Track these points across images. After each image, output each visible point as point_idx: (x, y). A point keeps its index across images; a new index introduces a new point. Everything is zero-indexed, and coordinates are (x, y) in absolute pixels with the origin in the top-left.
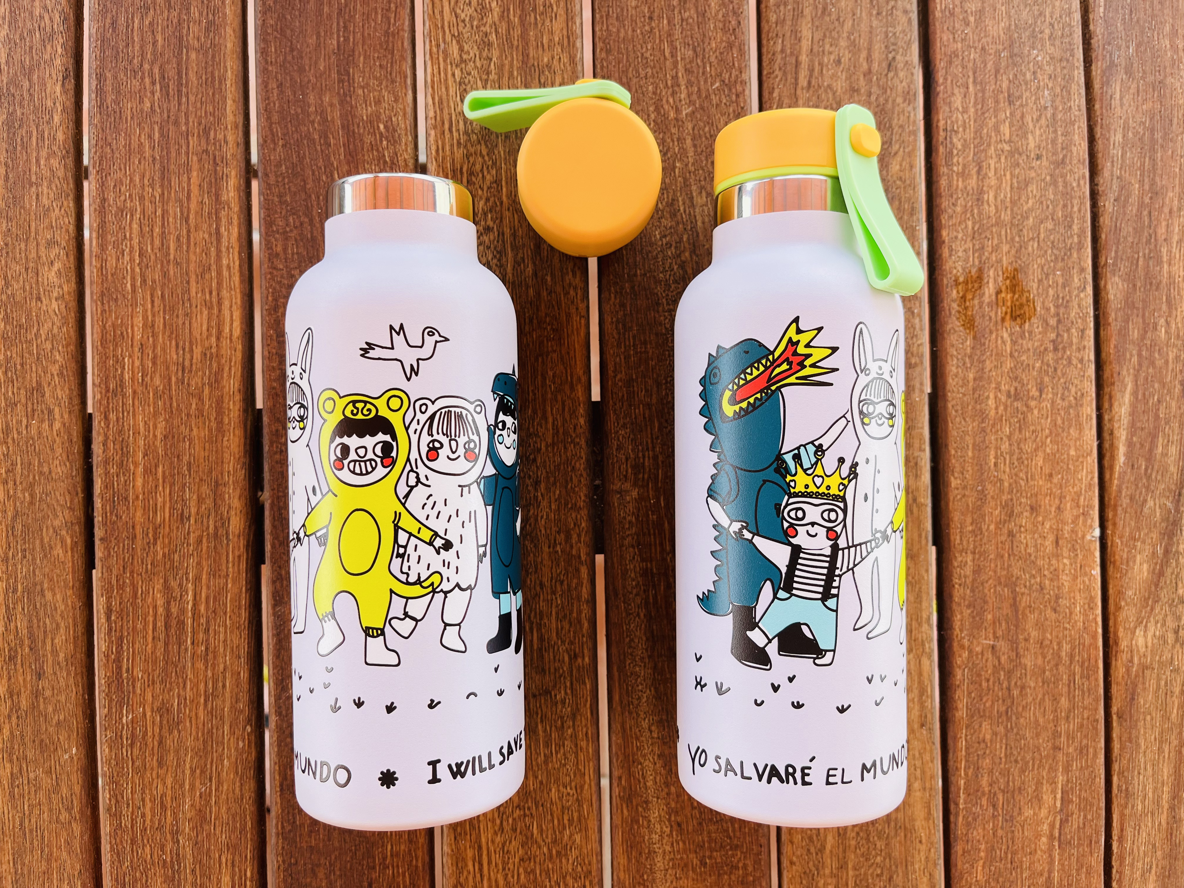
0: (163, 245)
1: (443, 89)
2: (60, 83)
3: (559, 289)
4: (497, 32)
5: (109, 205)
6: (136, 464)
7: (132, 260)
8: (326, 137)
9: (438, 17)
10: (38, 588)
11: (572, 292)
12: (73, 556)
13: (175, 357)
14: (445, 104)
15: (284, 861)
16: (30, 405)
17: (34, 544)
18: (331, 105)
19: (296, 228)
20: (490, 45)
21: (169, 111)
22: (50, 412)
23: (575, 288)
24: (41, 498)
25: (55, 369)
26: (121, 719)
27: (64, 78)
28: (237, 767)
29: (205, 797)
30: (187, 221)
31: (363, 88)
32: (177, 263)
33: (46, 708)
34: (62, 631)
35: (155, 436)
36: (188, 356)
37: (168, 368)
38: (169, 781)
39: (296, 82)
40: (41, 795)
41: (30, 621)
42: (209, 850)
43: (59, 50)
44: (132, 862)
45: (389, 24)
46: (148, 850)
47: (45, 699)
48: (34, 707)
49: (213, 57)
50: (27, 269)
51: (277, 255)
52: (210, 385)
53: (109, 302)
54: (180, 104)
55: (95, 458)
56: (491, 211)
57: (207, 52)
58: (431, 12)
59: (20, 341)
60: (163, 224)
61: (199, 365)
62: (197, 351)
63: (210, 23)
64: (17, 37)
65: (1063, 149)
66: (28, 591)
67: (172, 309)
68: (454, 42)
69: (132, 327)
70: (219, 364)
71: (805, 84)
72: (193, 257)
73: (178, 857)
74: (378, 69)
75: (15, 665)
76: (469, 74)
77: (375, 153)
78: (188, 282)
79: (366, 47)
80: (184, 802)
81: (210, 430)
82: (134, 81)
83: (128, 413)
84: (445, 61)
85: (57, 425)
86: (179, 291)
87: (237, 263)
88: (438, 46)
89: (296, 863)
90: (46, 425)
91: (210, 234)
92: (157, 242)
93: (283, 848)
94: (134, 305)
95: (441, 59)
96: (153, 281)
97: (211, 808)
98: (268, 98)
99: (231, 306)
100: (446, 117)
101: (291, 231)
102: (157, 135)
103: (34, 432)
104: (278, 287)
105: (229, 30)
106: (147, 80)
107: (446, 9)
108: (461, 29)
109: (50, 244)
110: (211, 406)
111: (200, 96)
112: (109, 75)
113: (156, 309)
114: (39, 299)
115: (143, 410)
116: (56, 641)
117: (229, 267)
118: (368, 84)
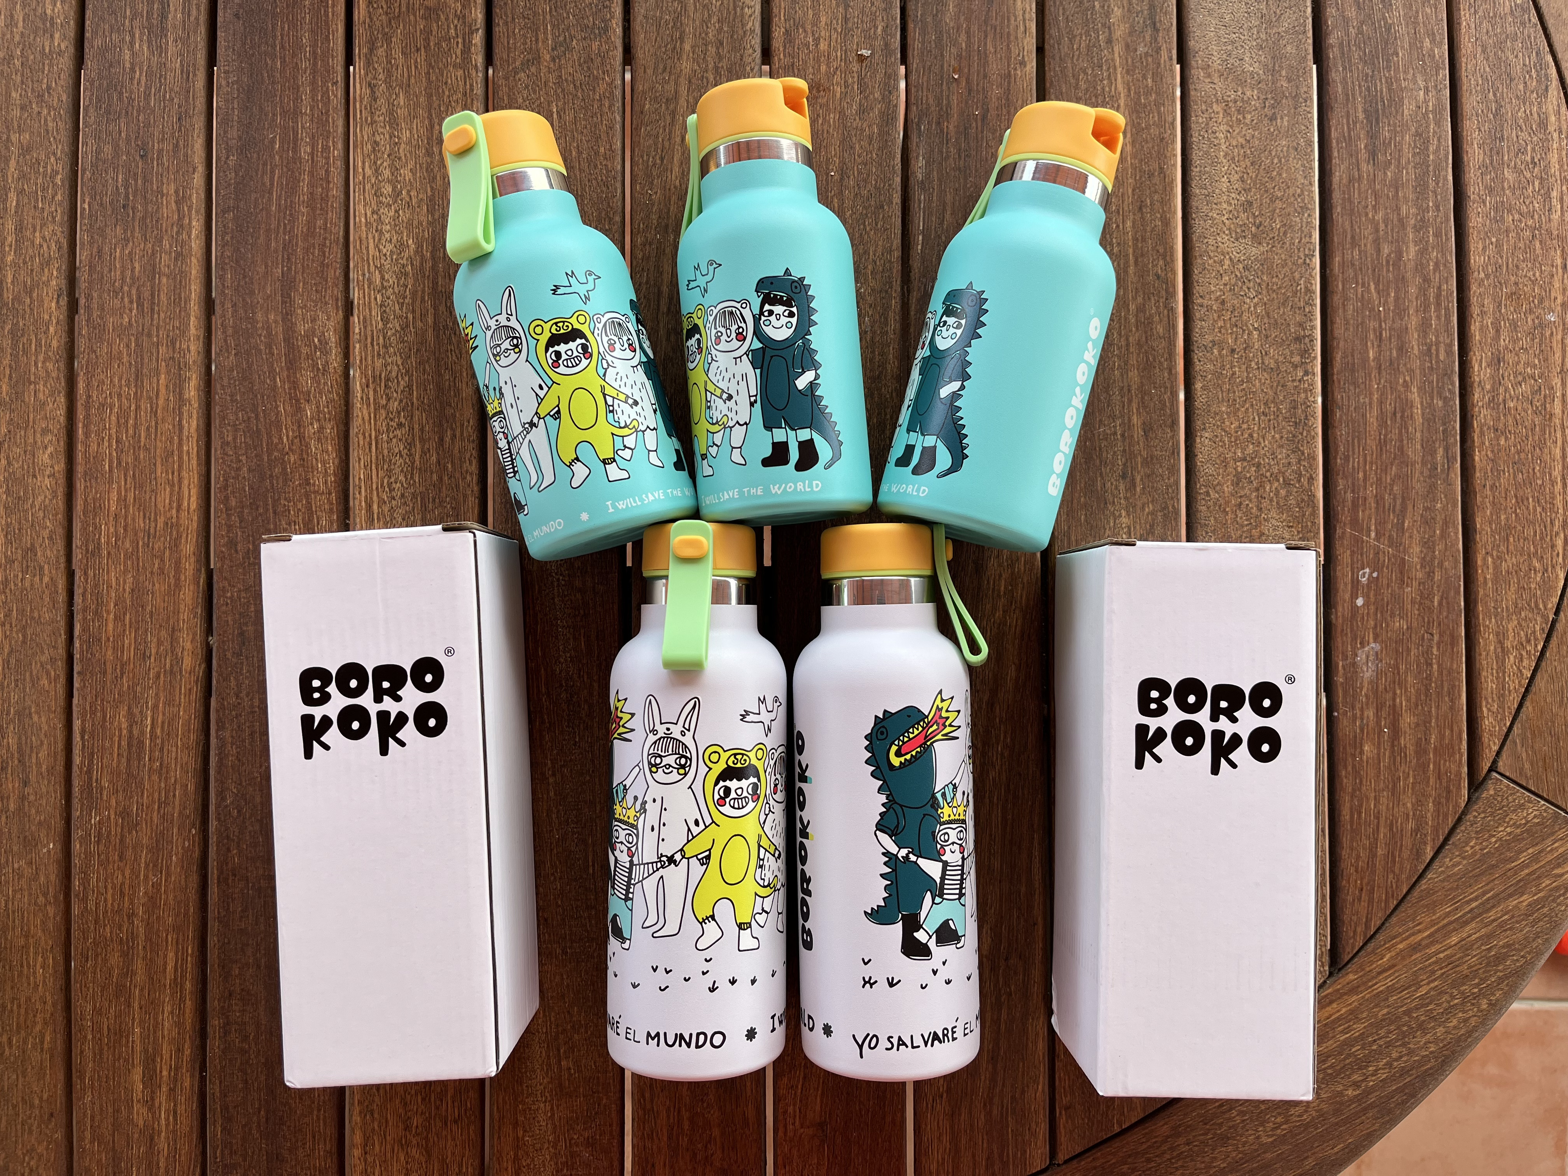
0: (135, 434)
1: (367, 310)
2: (55, 300)
3: (457, 475)
4: (412, 264)
5: (93, 401)
6: (108, 612)
7: (110, 446)
8: (271, 348)
9: (365, 251)
10: (27, 711)
11: (469, 478)
12: (55, 686)
13: (142, 525)
14: (368, 322)
15: (219, 941)
16: (25, 562)
17: (24, 675)
18: (276, 322)
19: (244, 421)
20: (406, 274)
21: (143, 325)
22: (41, 568)
23: (471, 474)
24: (31, 638)
25: (46, 533)
26: (90, 820)
27: (59, 296)
28: (183, 862)
29: (156, 886)
30: (155, 416)
31: (302, 308)
32: (147, 449)
33: (30, 810)
34: (45, 747)
35: (124, 590)
36: (153, 525)
37: (136, 535)
38: (127, 873)
39: (247, 303)
40: (23, 882)
41: (20, 738)
42: (158, 929)
43: (55, 273)
44: (95, 939)
45: (324, 256)
46: (108, 929)
47: (29, 802)
48: (20, 809)
49: (181, 281)
50: (25, 452)
51: (228, 443)
52: (171, 549)
53: (90, 480)
54: (152, 320)
55: (75, 605)
56: (403, 411)
57: (175, 277)
58: (358, 247)
59: (19, 510)
60: (136, 417)
61: (162, 532)
62: (161, 521)
63: (179, 255)
64: (21, 261)
65: (879, 366)
66: (18, 713)
67: (141, 487)
68: (377, 272)
69: (109, 501)
70: (178, 532)
71: (665, 310)
72: (159, 444)
73: (133, 936)
74: (314, 293)
75: (6, 774)
76: (388, 298)
77: (310, 362)
78: (155, 465)
79: (305, 275)
80: (139, 890)
81: (169, 586)
82: (115, 301)
83: (103, 570)
84: (369, 287)
85: (46, 579)
86: (147, 471)
87: (195, 449)
88: (364, 275)
89: (229, 943)
90: (37, 579)
91: (174, 426)
92: (131, 432)
93: (218, 930)
94: (110, 482)
95: (366, 286)
96: (127, 463)
97: (161, 895)
98: (224, 316)
99: (189, 485)
100: (369, 333)
101: (240, 424)
102: (133, 344)
103: (27, 584)
104: (228, 470)
105: (194, 260)
106: (126, 300)
107: (371, 246)
108: (383, 261)
109: (45, 431)
110: (170, 565)
111: (169, 314)
112: (95, 295)
113: (128, 486)
114: (34, 476)
115: (116, 568)
116: (40, 755)
117: (188, 452)
118: (306, 306)
